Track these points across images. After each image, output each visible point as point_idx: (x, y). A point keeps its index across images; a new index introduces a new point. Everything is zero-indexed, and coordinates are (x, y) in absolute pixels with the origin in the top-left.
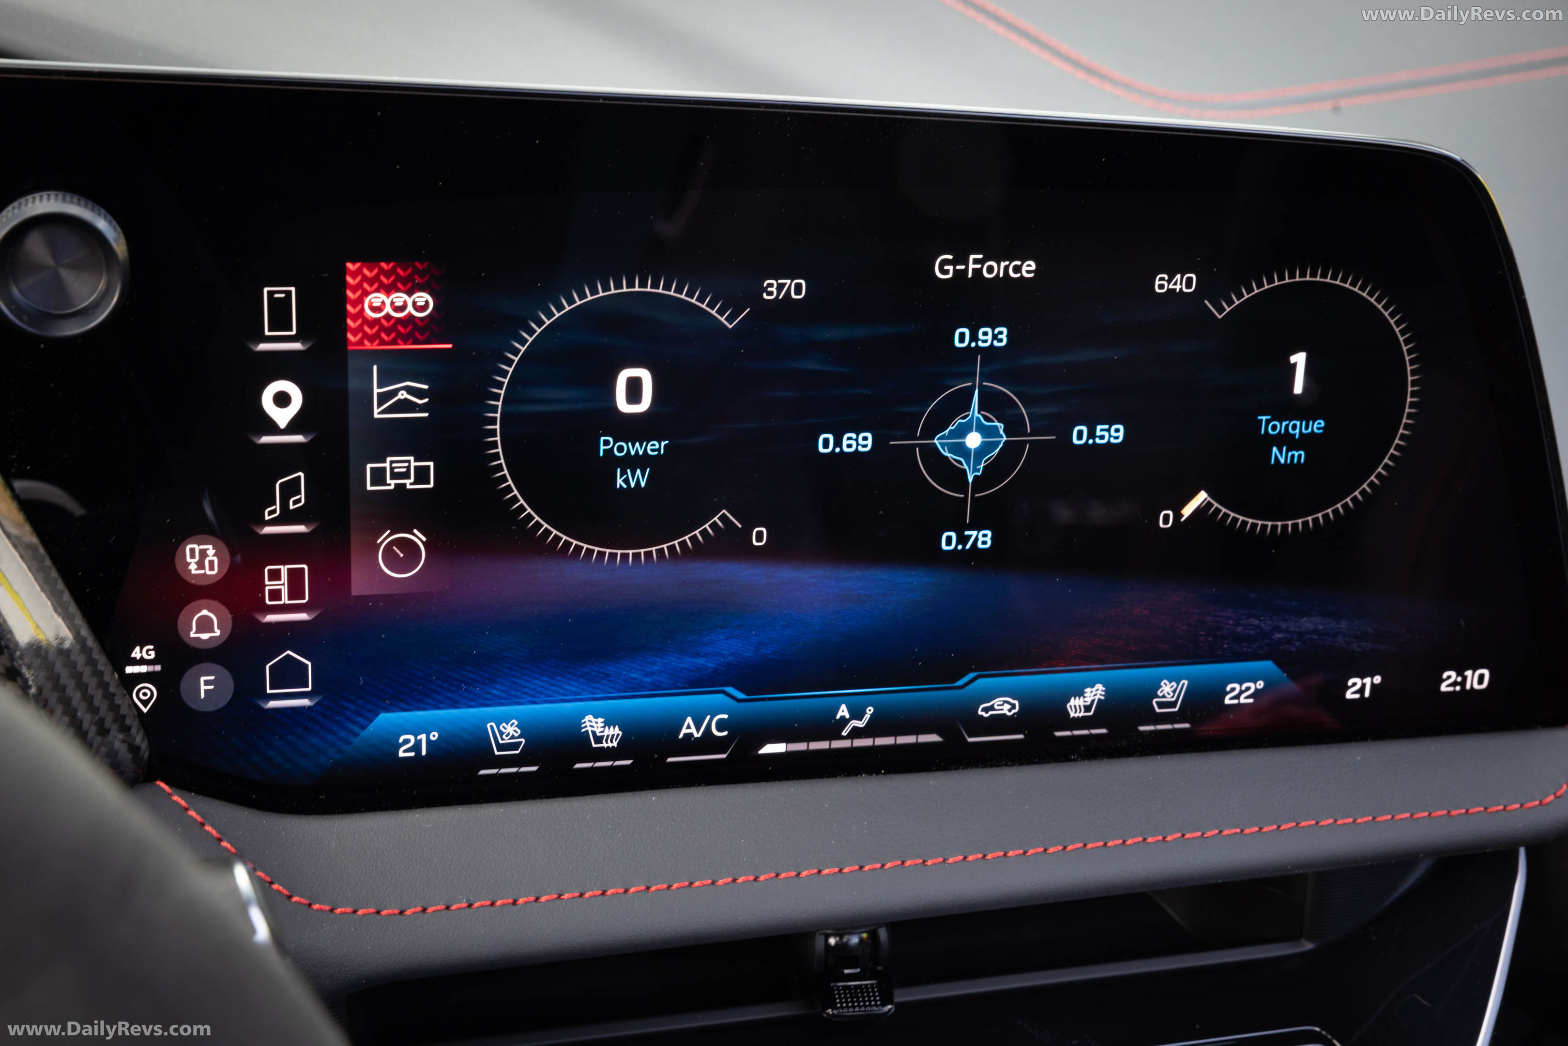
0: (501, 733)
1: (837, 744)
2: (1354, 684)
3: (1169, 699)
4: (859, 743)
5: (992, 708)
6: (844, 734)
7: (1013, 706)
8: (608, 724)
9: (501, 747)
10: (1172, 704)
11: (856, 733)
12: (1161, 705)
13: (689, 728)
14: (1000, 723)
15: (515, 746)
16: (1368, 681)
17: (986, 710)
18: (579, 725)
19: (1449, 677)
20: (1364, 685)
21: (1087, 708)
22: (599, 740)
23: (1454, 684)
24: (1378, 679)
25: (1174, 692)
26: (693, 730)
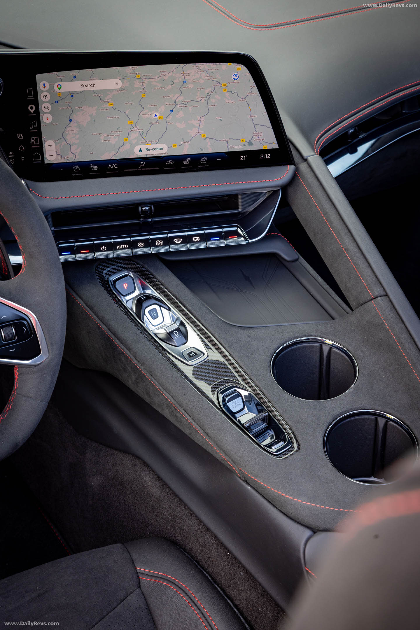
0: (75, 167)
1: (138, 170)
2: (242, 157)
3: (204, 160)
4: (143, 169)
5: (168, 162)
6: (140, 167)
7: (172, 162)
8: (95, 166)
9: (76, 170)
10: (205, 162)
11: (142, 167)
12: (202, 162)
13: (110, 166)
14: (170, 165)
15: (78, 170)
16: (245, 156)
17: (167, 163)
18: (90, 166)
19: (262, 156)
20: (244, 157)
21: (187, 162)
22: (93, 169)
23: (263, 157)
24: (247, 156)
25: (205, 159)
26: (111, 167)
